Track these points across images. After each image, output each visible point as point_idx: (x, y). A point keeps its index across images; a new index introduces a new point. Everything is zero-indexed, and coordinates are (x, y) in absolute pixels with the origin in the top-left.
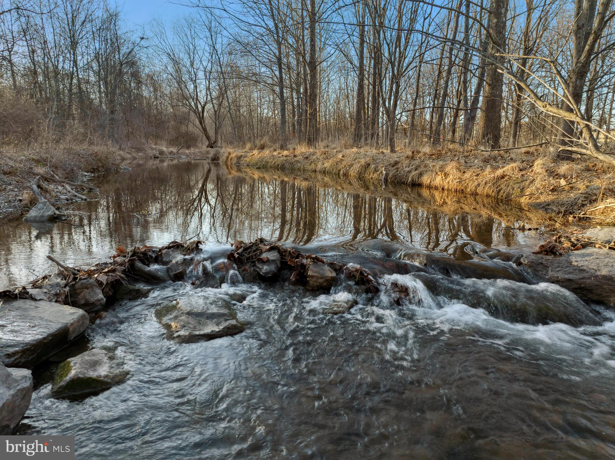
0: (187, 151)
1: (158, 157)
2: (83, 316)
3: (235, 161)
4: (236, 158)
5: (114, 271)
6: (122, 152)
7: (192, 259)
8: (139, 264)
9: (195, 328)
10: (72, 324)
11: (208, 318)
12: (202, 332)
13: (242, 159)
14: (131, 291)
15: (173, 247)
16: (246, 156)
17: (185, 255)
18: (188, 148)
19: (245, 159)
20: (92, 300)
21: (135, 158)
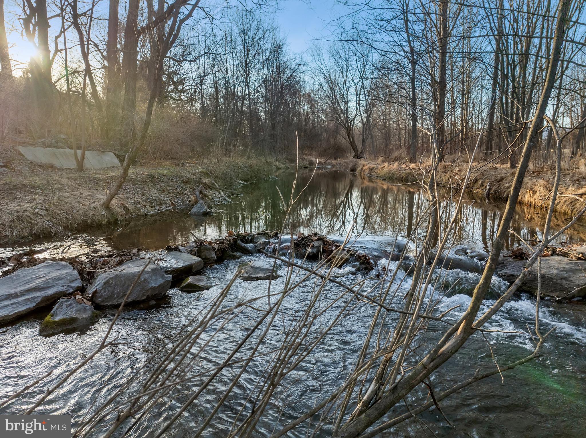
0: (334, 162)
1: (307, 167)
2: (200, 261)
3: (367, 172)
4: (368, 170)
5: (223, 243)
6: (277, 163)
7: (269, 242)
8: (239, 242)
9: (252, 274)
10: (194, 264)
11: (261, 270)
12: (254, 276)
13: (374, 170)
14: (230, 255)
15: (262, 234)
16: (377, 168)
17: (267, 239)
18: (336, 159)
19: (376, 171)
20: (209, 257)
21: (287, 168)
